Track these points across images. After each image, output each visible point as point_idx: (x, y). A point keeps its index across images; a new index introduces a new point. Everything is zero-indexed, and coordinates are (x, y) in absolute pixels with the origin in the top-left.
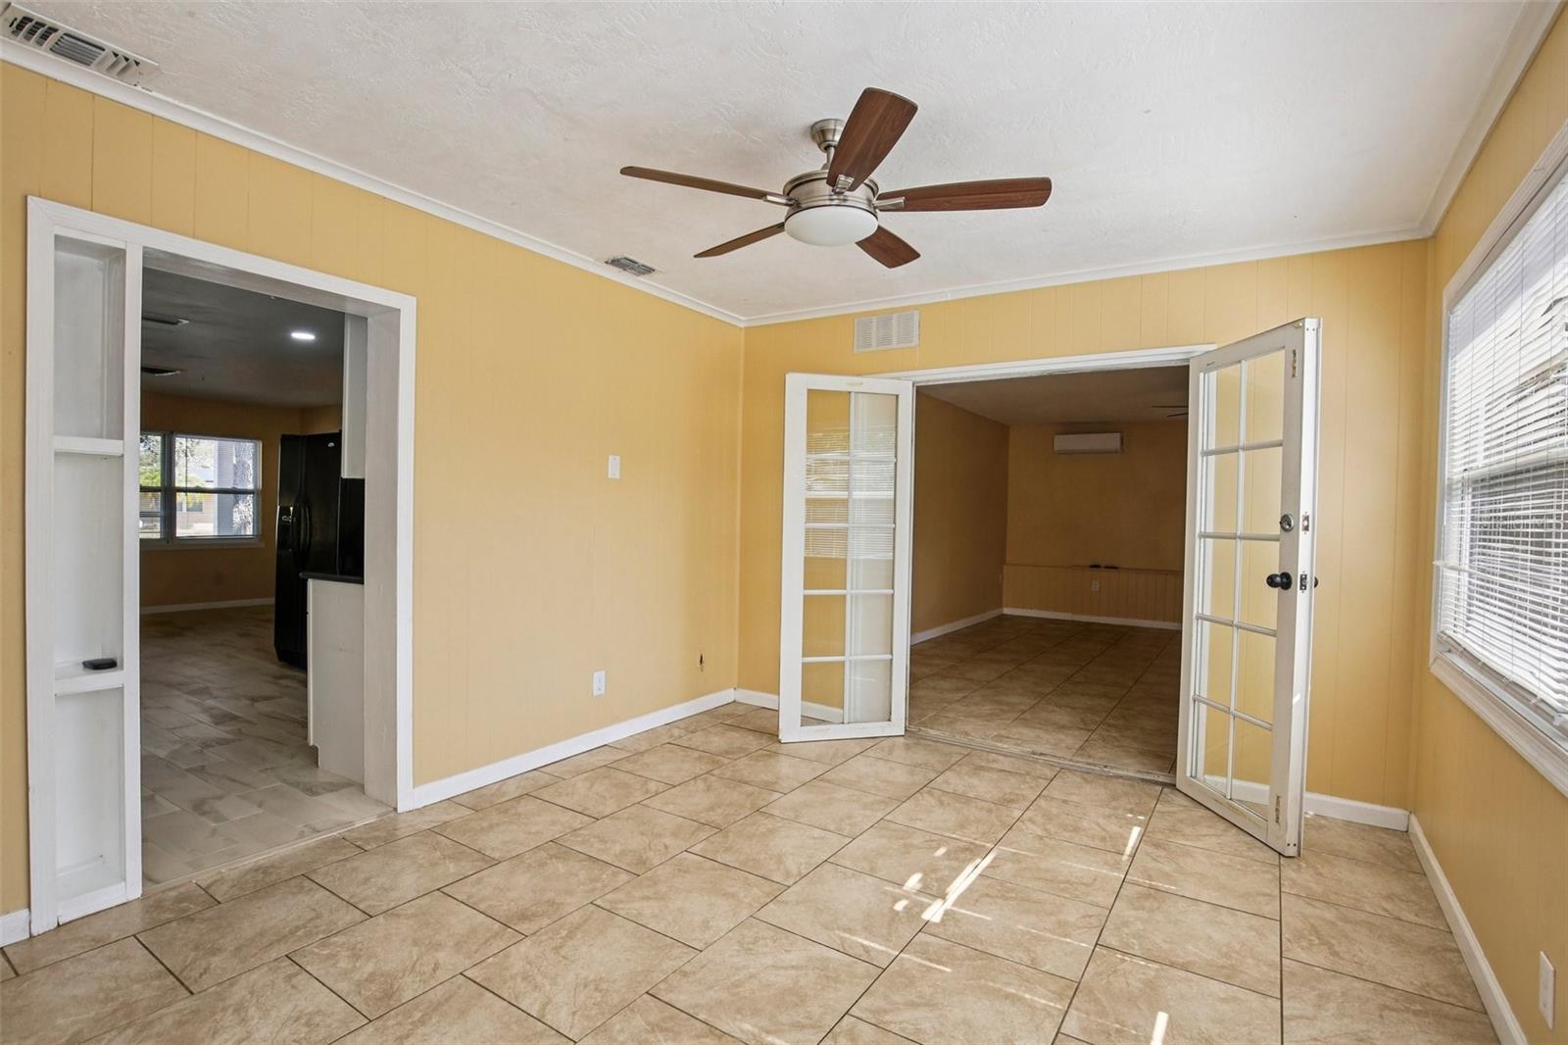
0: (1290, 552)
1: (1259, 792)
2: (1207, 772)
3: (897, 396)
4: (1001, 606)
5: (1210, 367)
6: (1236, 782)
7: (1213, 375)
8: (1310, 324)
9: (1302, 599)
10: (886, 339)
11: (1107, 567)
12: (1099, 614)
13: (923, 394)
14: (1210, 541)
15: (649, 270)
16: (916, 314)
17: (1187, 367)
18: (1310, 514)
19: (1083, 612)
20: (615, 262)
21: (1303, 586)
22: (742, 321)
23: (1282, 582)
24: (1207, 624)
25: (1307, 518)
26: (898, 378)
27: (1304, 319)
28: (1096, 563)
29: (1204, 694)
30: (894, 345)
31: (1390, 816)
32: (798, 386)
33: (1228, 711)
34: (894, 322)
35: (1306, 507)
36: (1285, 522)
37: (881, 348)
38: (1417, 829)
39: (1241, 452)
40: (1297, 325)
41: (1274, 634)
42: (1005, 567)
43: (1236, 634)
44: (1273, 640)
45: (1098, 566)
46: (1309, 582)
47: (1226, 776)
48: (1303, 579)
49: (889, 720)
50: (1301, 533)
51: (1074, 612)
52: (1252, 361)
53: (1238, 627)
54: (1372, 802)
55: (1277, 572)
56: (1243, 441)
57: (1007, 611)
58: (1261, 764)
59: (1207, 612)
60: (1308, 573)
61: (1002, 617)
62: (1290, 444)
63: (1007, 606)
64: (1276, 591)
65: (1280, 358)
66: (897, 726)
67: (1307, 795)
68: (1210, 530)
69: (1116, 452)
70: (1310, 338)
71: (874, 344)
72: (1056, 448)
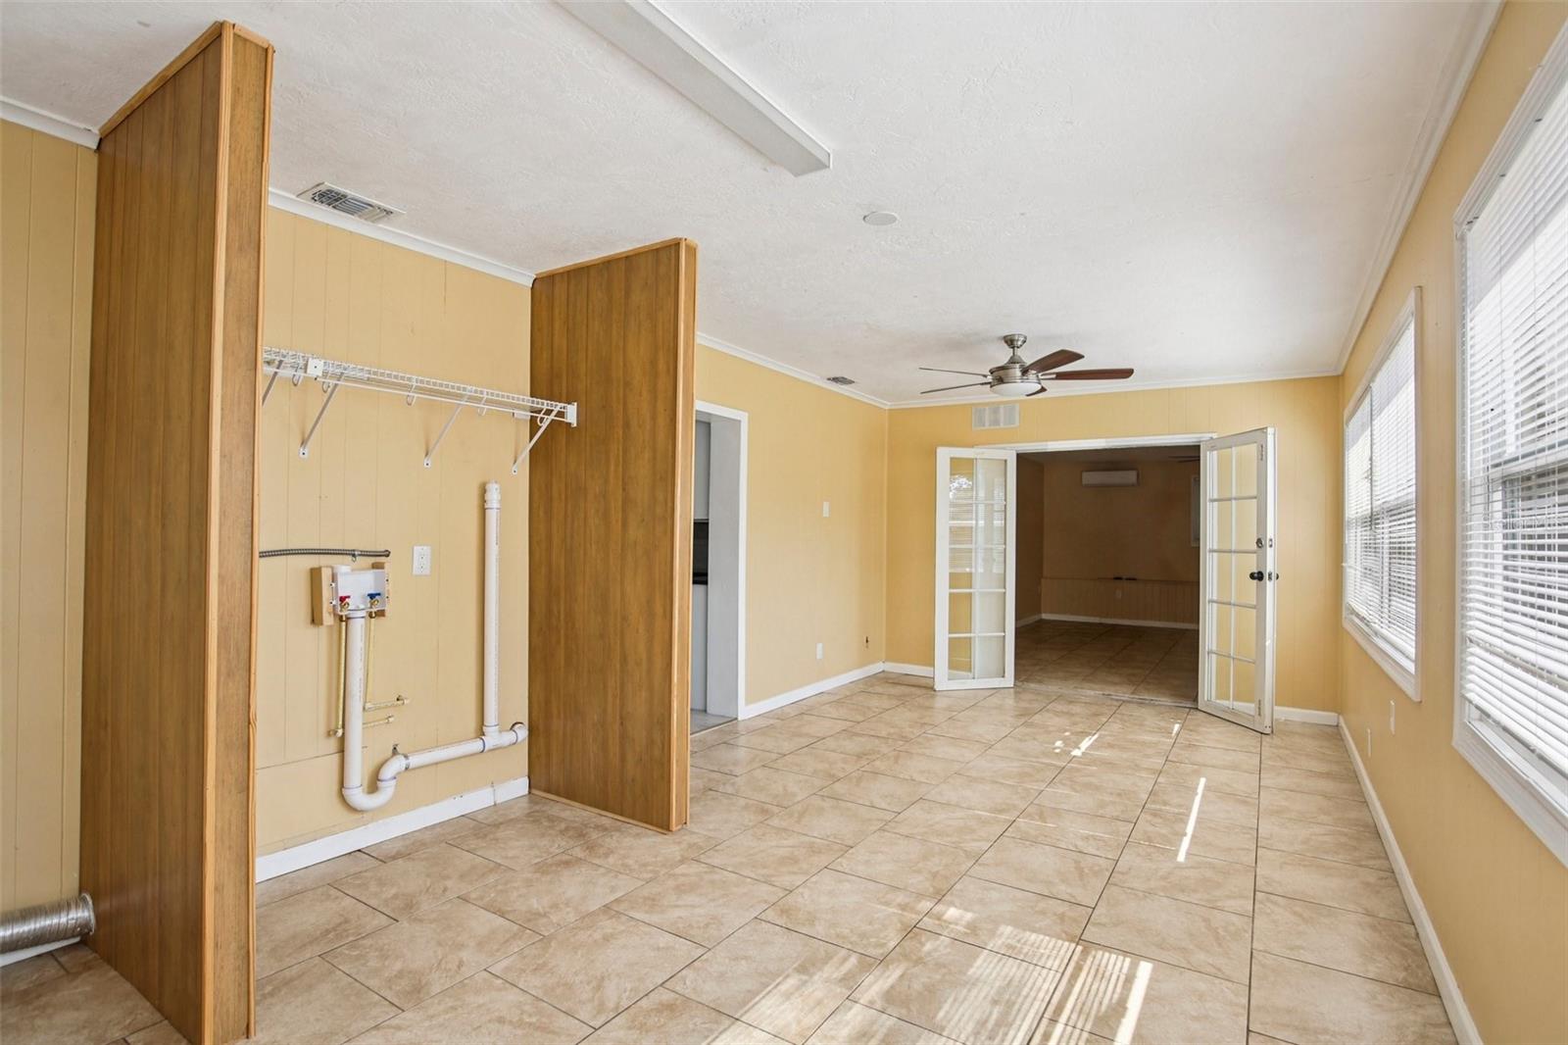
0: (1262, 560)
1: (1248, 707)
2: (1217, 698)
3: (1006, 461)
4: (1040, 612)
5: (1213, 448)
6: (1235, 703)
7: (1215, 452)
8: (1270, 431)
9: (1269, 585)
10: (996, 422)
11: (1127, 579)
12: (1123, 618)
13: (1022, 458)
14: (1215, 554)
15: (851, 382)
16: (1017, 406)
17: (1199, 446)
18: (1272, 537)
19: (1107, 616)
20: (836, 380)
21: (1270, 578)
22: (887, 405)
23: (1258, 576)
24: (1215, 605)
25: (1271, 540)
26: (1004, 449)
27: (1266, 428)
28: (1117, 575)
29: (1214, 648)
30: (1002, 425)
31: (1327, 717)
32: (944, 455)
33: (1229, 657)
34: (1002, 411)
35: (1270, 534)
36: (1259, 541)
37: (992, 427)
38: (1342, 723)
39: (1234, 501)
40: (1263, 430)
41: (1254, 607)
42: (1043, 581)
43: (1233, 610)
44: (1254, 611)
45: (1120, 579)
46: (1274, 577)
47: (1228, 699)
48: (1270, 575)
49: (1003, 677)
50: (1268, 548)
51: (1101, 617)
52: (1239, 448)
53: (1234, 605)
54: (1318, 710)
55: (1256, 571)
56: (1234, 495)
57: (1044, 616)
58: (1248, 689)
59: (1215, 598)
60: (1272, 571)
61: (1042, 621)
62: (1261, 498)
63: (1045, 612)
64: (1255, 581)
65: (1253, 449)
66: (1009, 680)
67: (1276, 708)
68: (1215, 547)
69: (1133, 485)
70: (1270, 438)
71: (987, 424)
72: (1084, 482)
